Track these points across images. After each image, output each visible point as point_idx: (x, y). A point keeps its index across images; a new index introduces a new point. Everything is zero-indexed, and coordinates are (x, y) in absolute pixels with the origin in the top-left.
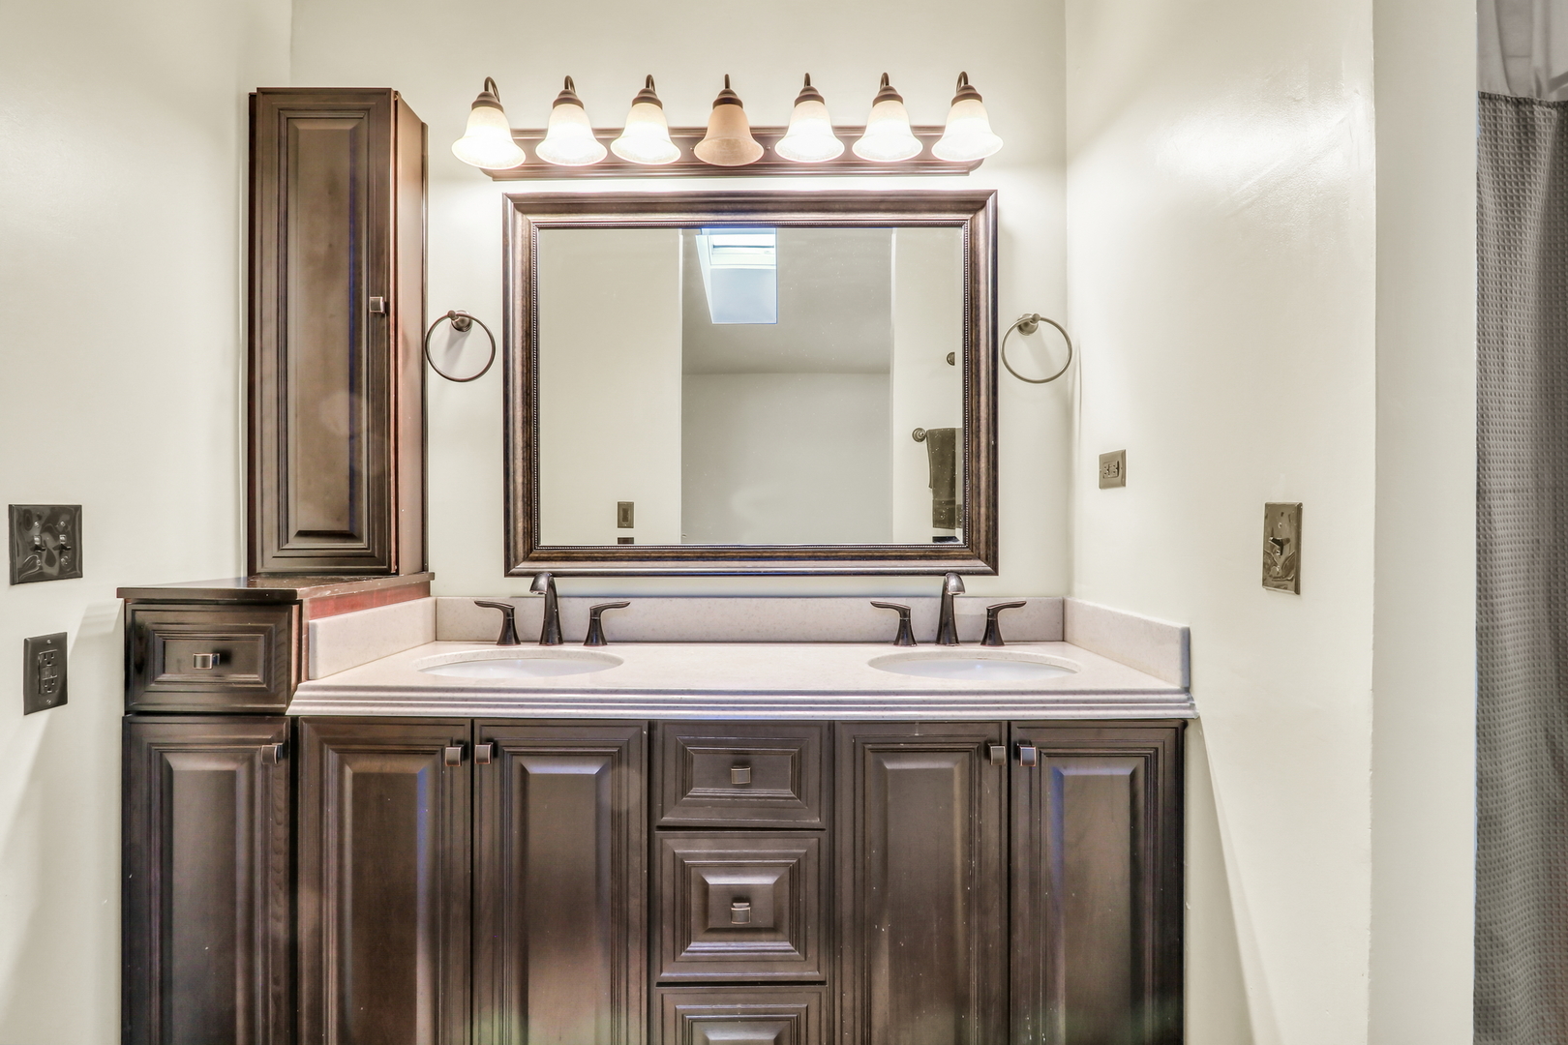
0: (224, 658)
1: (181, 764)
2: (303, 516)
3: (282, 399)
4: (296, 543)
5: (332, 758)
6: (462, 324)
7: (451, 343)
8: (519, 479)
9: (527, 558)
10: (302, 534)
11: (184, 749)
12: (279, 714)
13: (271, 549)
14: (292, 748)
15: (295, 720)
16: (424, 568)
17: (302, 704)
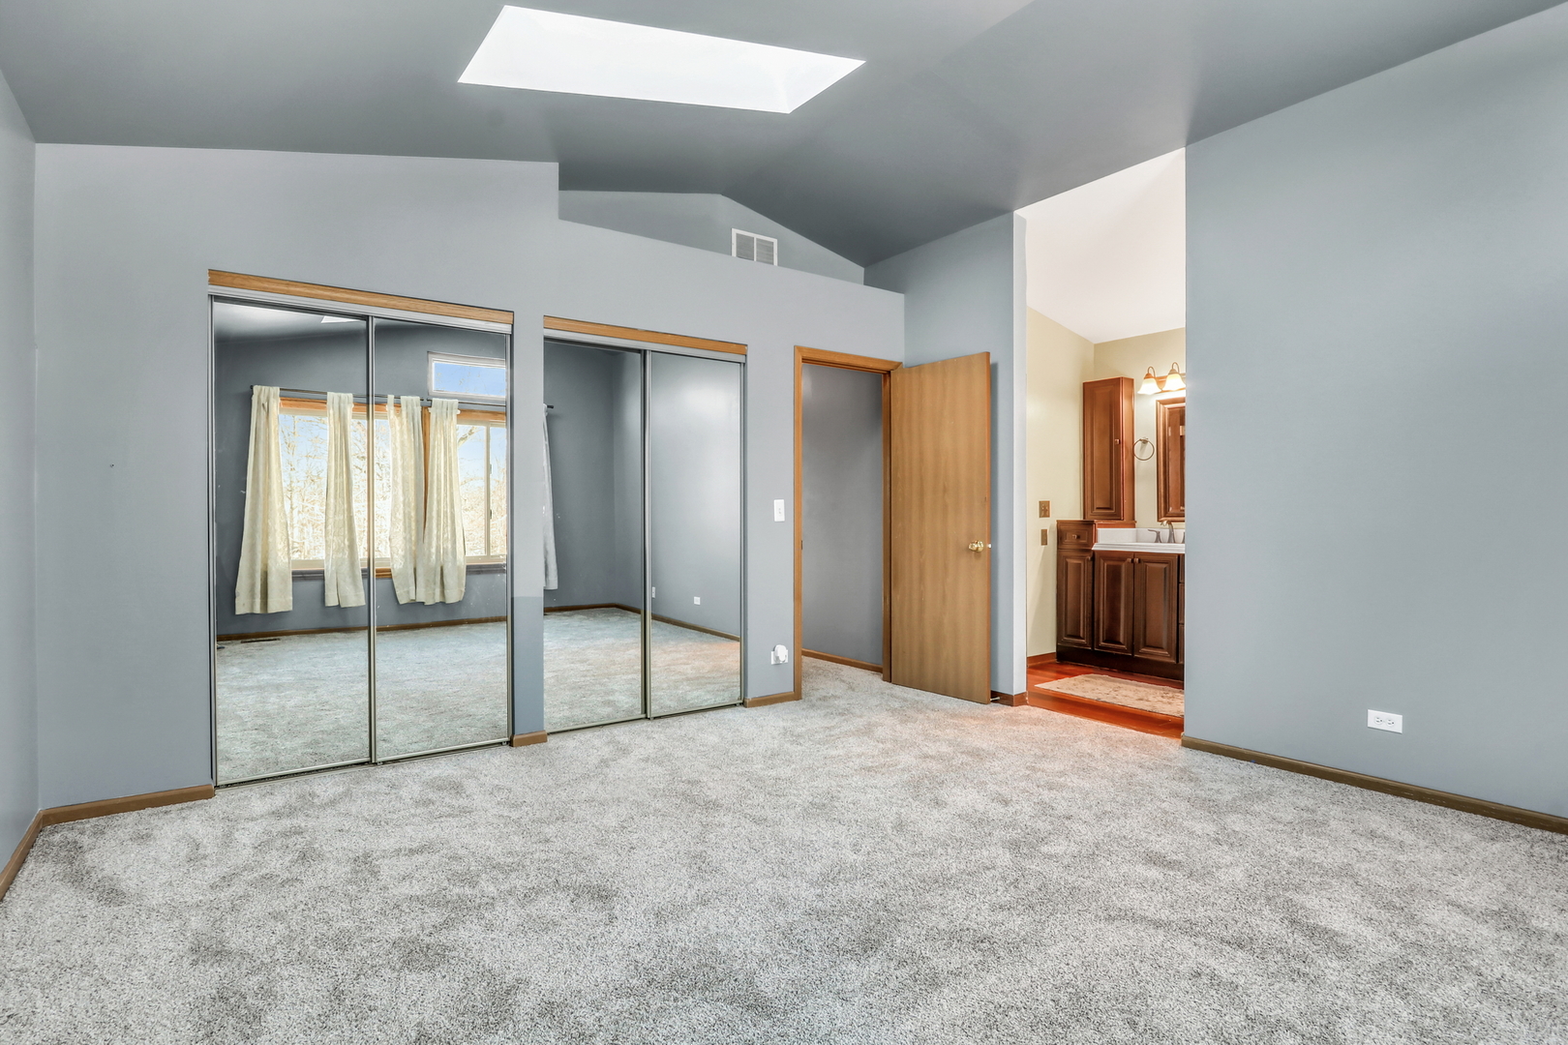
0: (1078, 537)
1: (1070, 561)
2: (1098, 503)
3: (1092, 470)
4: (1096, 511)
5: (1102, 561)
6: (1145, 442)
7: (1142, 448)
8: (1162, 491)
9: (1165, 516)
10: (1098, 508)
11: (1070, 557)
12: (1090, 550)
13: (1090, 513)
14: (1093, 559)
15: (1094, 551)
16: (1133, 519)
17: (1095, 547)
